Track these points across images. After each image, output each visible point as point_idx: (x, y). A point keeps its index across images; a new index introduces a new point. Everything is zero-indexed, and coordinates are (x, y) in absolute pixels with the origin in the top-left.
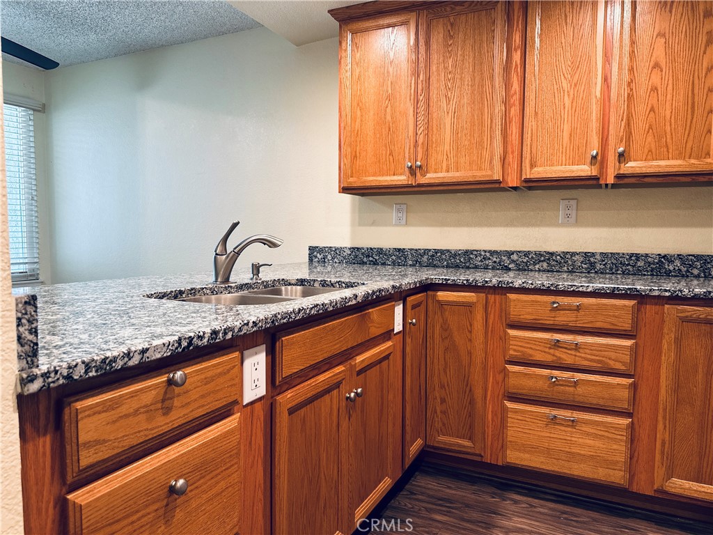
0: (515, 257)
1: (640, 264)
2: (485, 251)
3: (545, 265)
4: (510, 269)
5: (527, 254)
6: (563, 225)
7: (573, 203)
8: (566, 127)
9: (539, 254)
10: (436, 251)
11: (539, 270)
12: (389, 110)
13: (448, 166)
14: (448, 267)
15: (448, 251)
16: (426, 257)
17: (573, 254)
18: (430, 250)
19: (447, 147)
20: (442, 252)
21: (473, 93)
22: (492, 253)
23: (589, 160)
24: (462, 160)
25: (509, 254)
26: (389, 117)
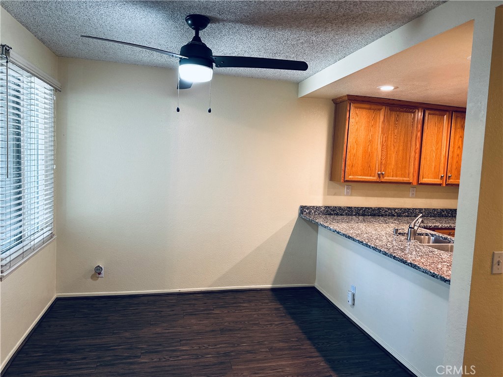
0: (397, 211)
1: (435, 212)
2: (386, 208)
3: (407, 213)
4: (395, 216)
5: (401, 209)
6: (411, 198)
7: (415, 189)
8: (433, 164)
9: (405, 209)
10: (366, 208)
11: (405, 216)
12: (370, 146)
13: (393, 175)
14: (371, 215)
15: (371, 208)
16: (361, 211)
17: (416, 209)
18: (363, 208)
19: (393, 167)
20: (369, 208)
21: (404, 145)
22: (389, 209)
23: (440, 177)
24: (398, 173)
25: (395, 209)
26: (369, 150)
